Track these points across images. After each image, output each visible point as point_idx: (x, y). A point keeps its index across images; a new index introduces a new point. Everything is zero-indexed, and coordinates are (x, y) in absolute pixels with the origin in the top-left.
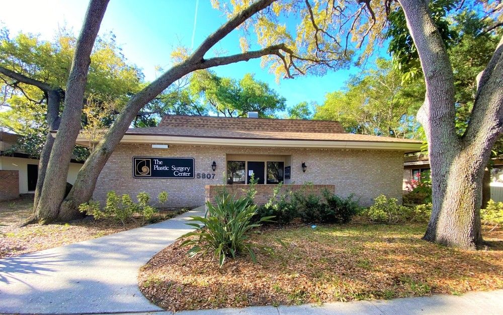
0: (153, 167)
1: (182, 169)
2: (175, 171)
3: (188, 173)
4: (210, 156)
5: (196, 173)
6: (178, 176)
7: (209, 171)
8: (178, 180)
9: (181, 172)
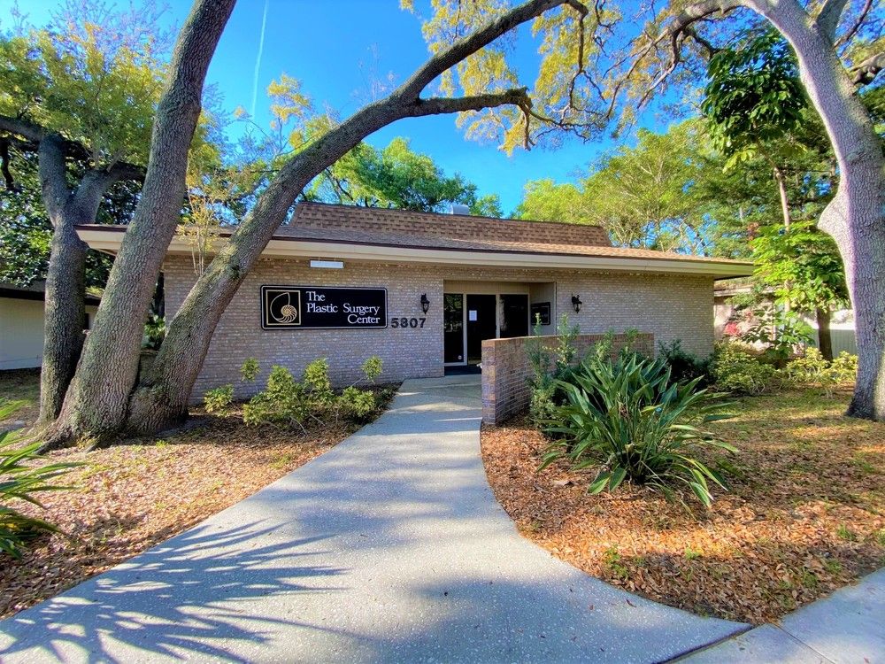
0: (304, 308)
1: (363, 310)
2: (350, 313)
3: (376, 317)
4: (415, 284)
5: (390, 318)
6: (357, 325)
7: (414, 312)
8: (355, 332)
9: (362, 317)
